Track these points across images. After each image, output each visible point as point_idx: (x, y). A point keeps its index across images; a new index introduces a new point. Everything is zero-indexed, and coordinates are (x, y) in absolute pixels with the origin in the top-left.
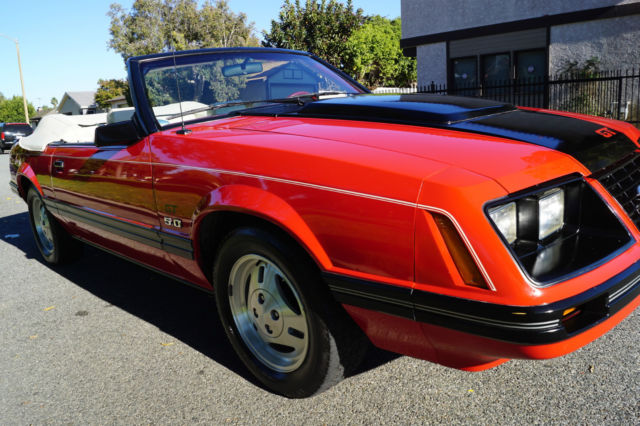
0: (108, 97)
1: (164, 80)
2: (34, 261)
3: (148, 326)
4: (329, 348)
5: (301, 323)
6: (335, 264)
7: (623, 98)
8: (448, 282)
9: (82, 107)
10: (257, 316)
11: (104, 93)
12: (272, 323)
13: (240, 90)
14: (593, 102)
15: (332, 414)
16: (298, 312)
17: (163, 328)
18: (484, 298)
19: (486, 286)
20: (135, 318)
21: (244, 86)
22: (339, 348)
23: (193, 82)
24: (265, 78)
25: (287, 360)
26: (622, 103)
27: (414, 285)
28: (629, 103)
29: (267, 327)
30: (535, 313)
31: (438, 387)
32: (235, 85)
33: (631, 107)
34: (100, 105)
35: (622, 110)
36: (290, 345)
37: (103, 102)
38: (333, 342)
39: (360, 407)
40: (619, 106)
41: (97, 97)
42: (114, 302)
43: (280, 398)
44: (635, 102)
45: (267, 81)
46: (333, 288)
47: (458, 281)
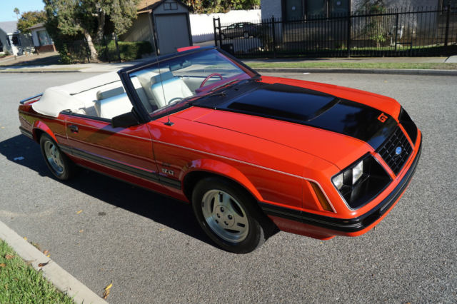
0: (28, 26)
1: (75, 14)
2: (47, 178)
3: (146, 219)
4: (260, 233)
5: (244, 220)
6: (264, 198)
7: (399, 24)
8: (317, 209)
9: (8, 34)
10: (219, 217)
11: (24, 23)
12: (228, 221)
13: (133, 20)
14: (380, 26)
15: (260, 260)
16: (242, 215)
17: (156, 220)
18: (331, 216)
19: (332, 211)
20: (136, 215)
21: (136, 17)
22: (264, 232)
23: (97, 15)
24: (150, 11)
25: (238, 236)
26: (399, 27)
27: (302, 209)
28: (403, 27)
29: (225, 222)
30: (352, 221)
31: (306, 242)
32: (129, 17)
33: (404, 29)
34: (22, 31)
35: (399, 32)
36: (237, 230)
37: (24, 30)
38: (262, 230)
39: (272, 255)
40: (397, 29)
41: (19, 26)
42: (118, 205)
43: (233, 254)
44: (407, 26)
45: (152, 13)
46: (263, 209)
47: (321, 209)
